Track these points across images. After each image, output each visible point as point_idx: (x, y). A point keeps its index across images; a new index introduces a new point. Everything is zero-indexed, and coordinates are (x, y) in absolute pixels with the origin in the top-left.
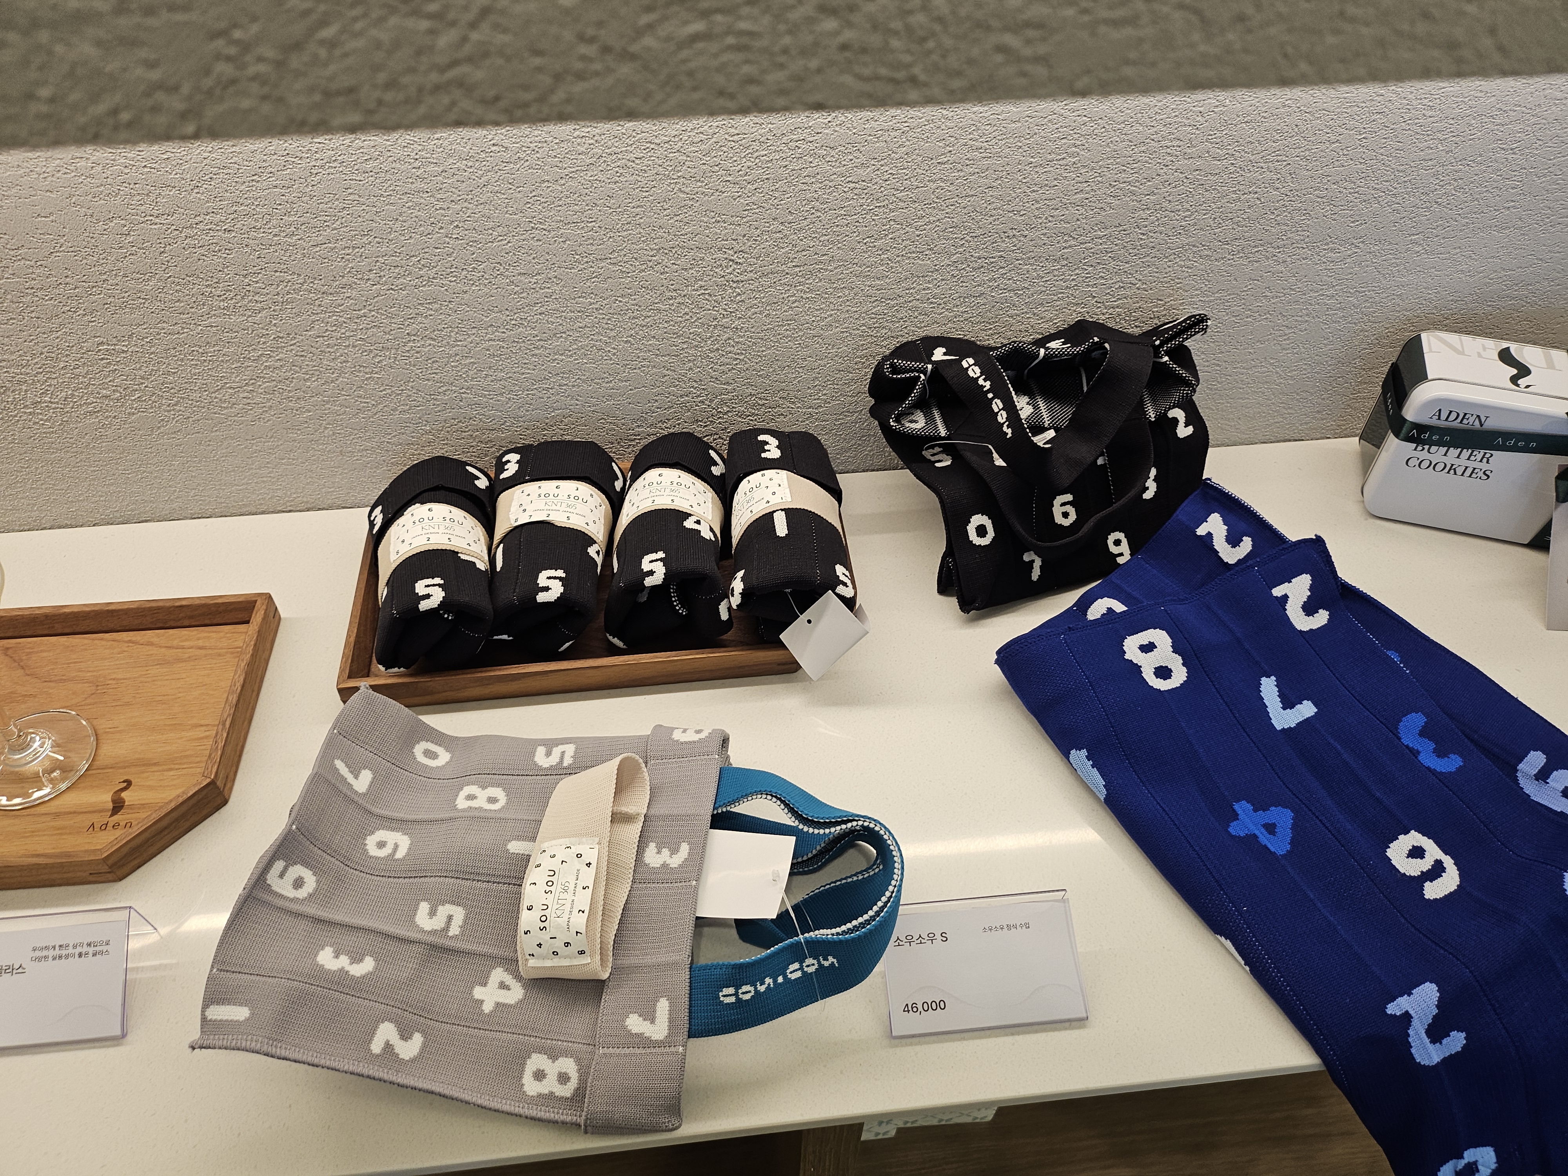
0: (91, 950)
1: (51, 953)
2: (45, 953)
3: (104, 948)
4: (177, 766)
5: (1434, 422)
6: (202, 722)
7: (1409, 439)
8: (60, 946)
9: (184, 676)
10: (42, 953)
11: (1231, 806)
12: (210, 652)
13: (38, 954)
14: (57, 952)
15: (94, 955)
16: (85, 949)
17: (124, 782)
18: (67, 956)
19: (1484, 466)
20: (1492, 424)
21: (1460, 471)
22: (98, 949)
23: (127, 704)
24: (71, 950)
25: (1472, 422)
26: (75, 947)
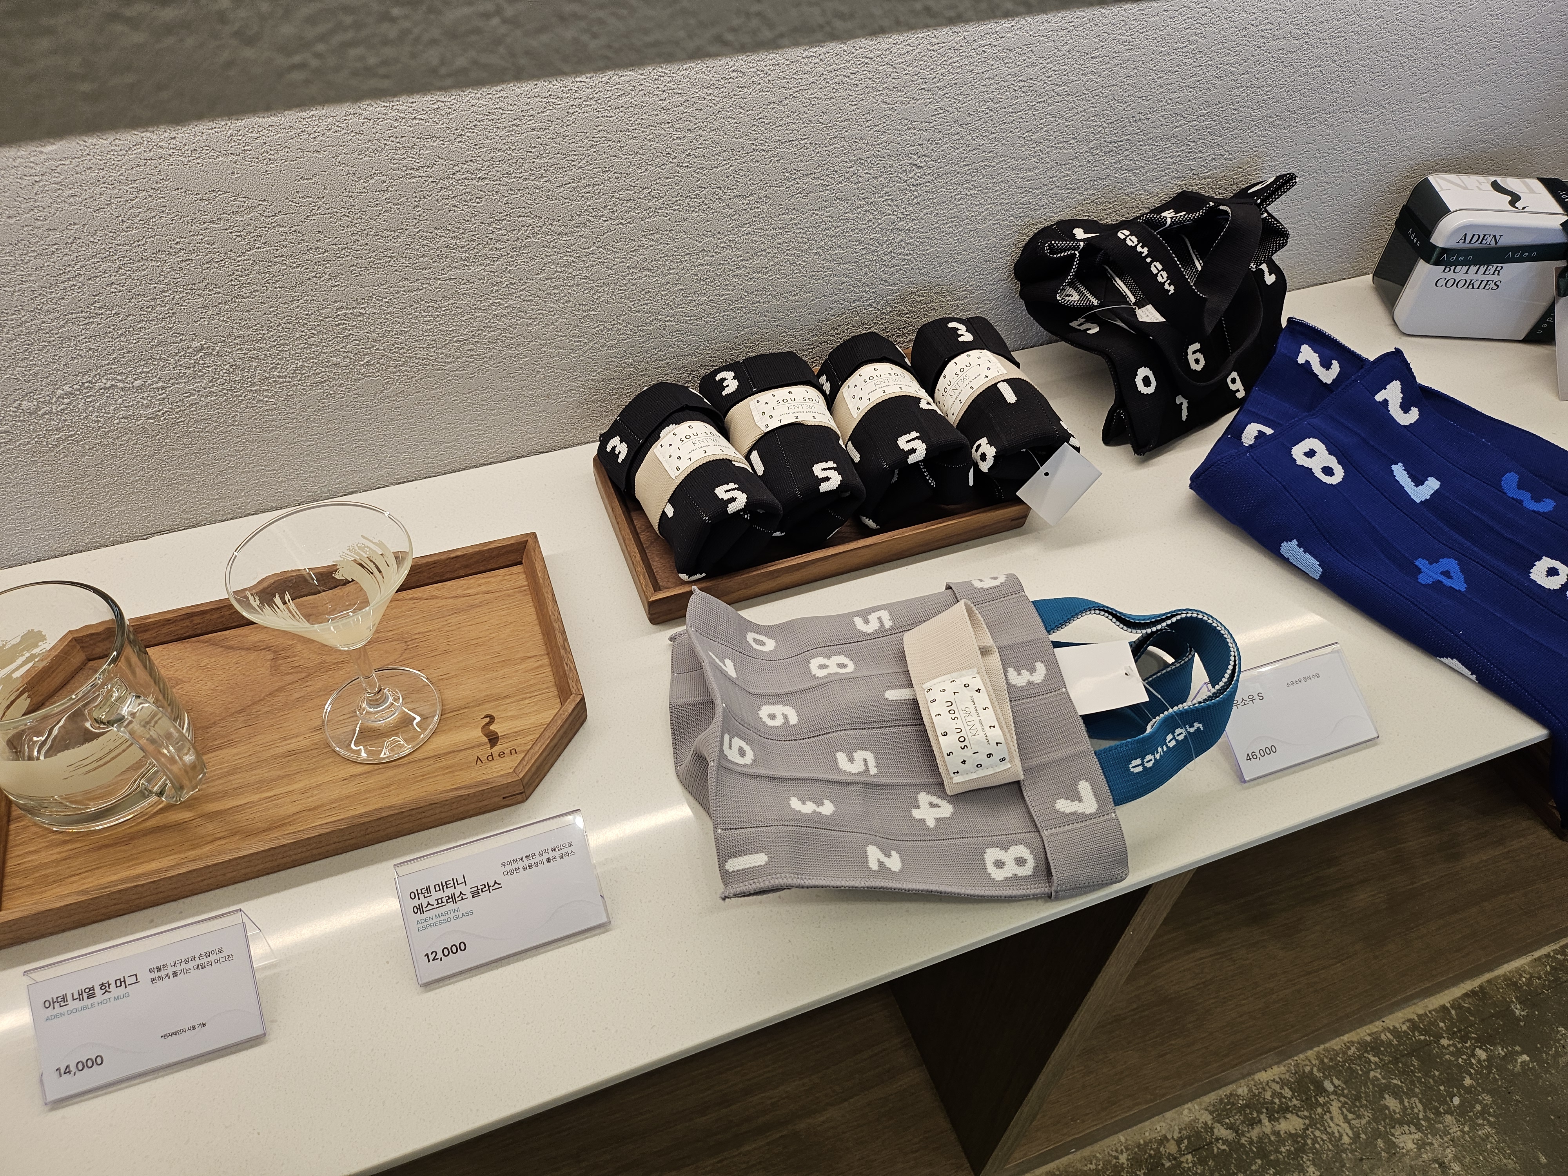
0: (557, 854)
1: (520, 865)
2: (515, 866)
3: (569, 850)
4: (528, 695)
5: (1461, 245)
6: (529, 654)
7: (1437, 263)
8: (527, 857)
9: (486, 619)
10: (512, 867)
11: (1414, 564)
12: (498, 594)
13: (508, 868)
14: (526, 863)
15: (561, 857)
16: (551, 854)
17: (485, 717)
18: (536, 865)
19: (1496, 278)
20: (1504, 242)
21: (1476, 285)
22: (563, 851)
23: (446, 652)
24: (538, 858)
25: (1490, 242)
26: (541, 854)
